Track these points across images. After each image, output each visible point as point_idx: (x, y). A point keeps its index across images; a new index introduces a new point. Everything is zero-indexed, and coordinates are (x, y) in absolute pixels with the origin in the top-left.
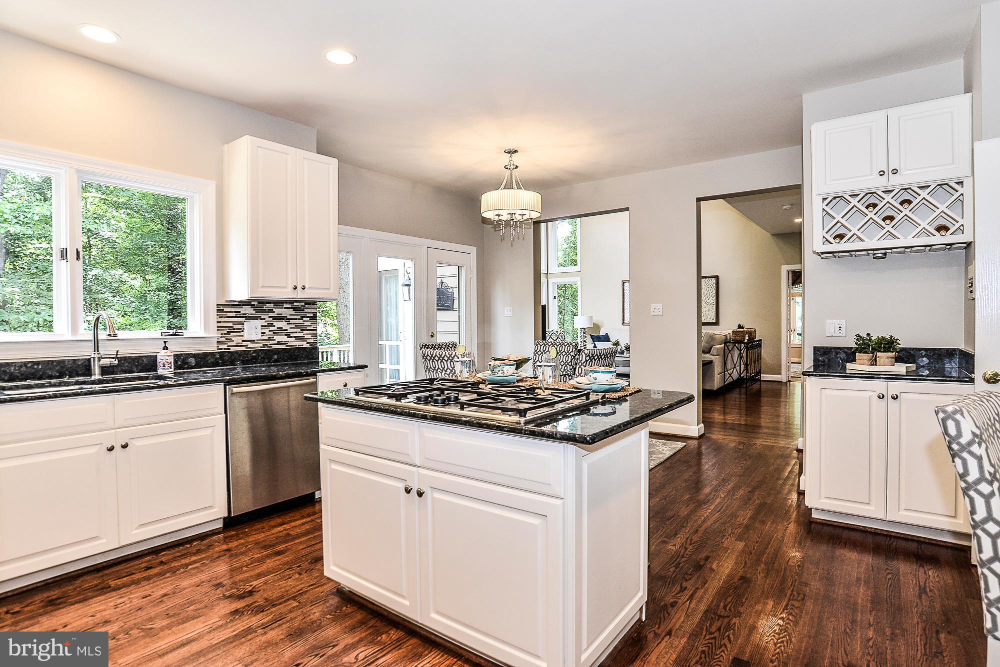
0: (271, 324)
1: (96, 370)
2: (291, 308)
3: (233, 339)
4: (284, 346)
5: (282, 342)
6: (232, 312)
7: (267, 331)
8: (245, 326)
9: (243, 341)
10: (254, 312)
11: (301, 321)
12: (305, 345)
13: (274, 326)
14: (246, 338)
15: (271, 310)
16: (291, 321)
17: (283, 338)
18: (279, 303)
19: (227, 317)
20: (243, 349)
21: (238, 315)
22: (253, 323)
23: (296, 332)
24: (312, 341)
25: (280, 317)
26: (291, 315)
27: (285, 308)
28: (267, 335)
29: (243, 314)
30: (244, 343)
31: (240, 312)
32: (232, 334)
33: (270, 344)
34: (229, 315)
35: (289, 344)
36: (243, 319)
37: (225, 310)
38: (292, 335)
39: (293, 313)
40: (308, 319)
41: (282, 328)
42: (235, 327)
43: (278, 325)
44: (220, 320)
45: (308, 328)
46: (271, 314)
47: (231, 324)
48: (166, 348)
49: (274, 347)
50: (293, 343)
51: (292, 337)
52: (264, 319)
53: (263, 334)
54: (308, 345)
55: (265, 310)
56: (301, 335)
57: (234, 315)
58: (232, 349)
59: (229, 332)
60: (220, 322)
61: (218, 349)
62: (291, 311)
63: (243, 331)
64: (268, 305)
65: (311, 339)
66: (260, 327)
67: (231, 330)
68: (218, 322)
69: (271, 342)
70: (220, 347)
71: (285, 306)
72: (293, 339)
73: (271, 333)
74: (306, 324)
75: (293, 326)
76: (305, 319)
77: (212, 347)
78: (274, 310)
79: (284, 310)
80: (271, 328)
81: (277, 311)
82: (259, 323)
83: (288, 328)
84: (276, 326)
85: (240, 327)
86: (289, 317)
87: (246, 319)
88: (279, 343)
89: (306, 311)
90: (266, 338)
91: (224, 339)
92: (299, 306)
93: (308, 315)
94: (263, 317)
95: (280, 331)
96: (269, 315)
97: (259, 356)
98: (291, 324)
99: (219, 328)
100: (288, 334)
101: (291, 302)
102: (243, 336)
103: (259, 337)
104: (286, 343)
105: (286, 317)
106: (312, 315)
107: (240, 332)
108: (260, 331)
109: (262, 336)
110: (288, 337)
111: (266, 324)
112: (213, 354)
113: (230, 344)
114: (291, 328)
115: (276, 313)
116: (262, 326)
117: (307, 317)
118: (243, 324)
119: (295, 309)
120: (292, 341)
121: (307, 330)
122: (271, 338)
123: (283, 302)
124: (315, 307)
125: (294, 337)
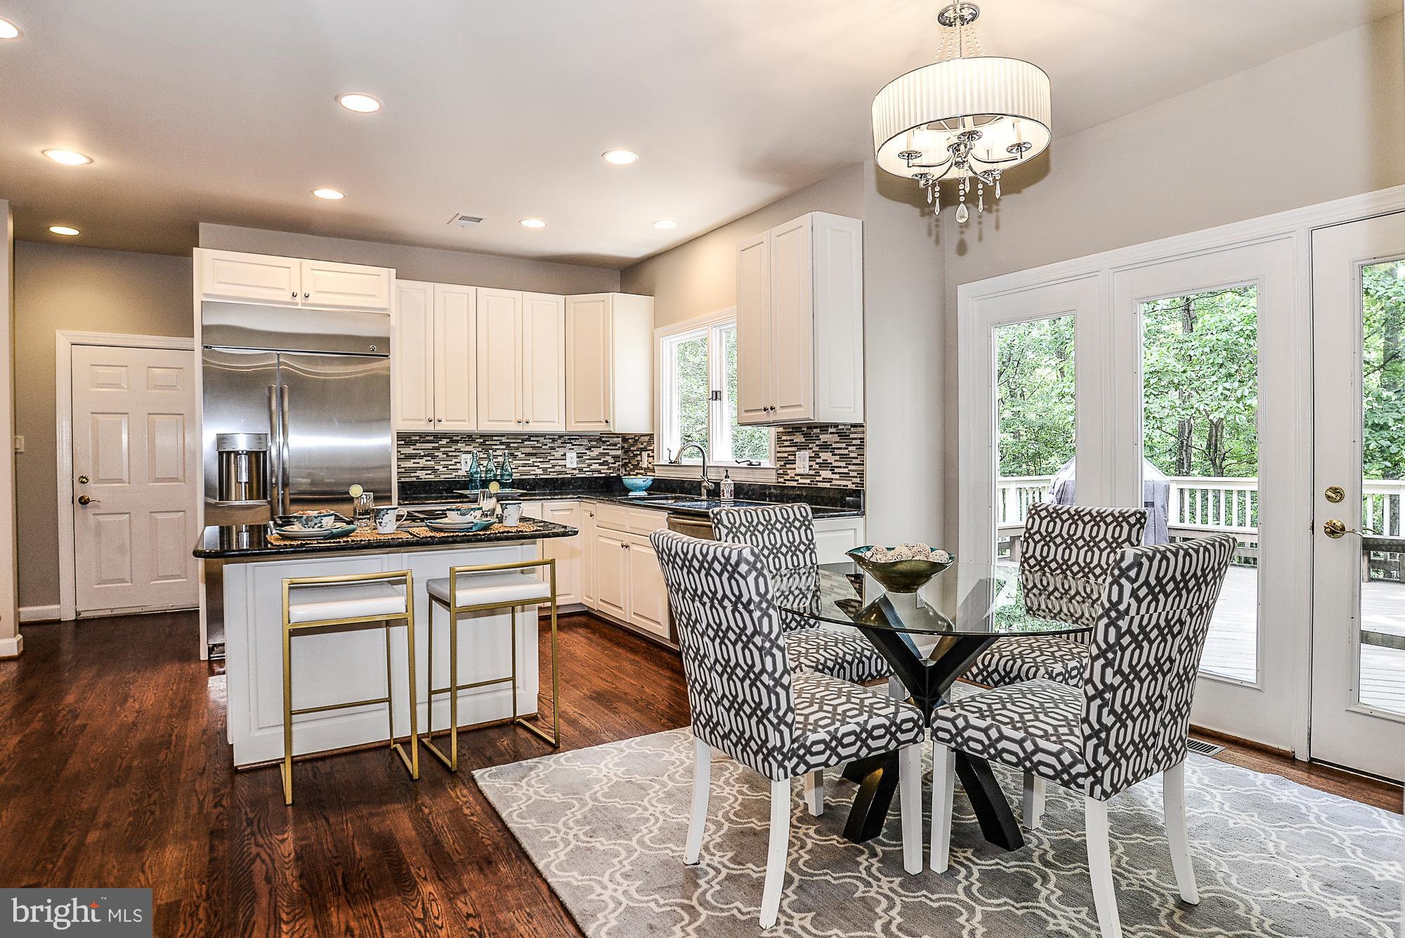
0: (817, 455)
1: (704, 491)
2: (836, 433)
3: (788, 471)
4: (828, 485)
5: (827, 479)
6: (787, 440)
7: (813, 464)
8: (797, 456)
9: (795, 475)
10: (804, 440)
11: (846, 452)
12: (850, 486)
13: (820, 457)
14: (798, 471)
15: (817, 437)
16: (836, 452)
17: (828, 474)
18: (824, 427)
19: (784, 447)
20: (794, 484)
21: (792, 443)
22: (803, 452)
23: (841, 467)
24: (857, 480)
25: (825, 447)
26: (835, 442)
27: (831, 433)
28: (814, 469)
29: (796, 443)
30: (797, 478)
31: (793, 440)
32: (788, 466)
33: (816, 481)
34: (785, 443)
35: (835, 482)
36: (794, 449)
37: (783, 438)
38: (836, 470)
39: (838, 439)
40: (854, 448)
41: (827, 460)
42: (790, 458)
44: (779, 449)
45: (855, 461)
46: (817, 442)
47: (786, 455)
48: (727, 477)
49: (819, 485)
50: (839, 482)
51: (836, 473)
52: (811, 448)
53: (810, 467)
54: (854, 487)
55: (813, 437)
56: (846, 470)
57: (789, 443)
58: (787, 483)
59: (785, 464)
61: (778, 482)
62: (836, 438)
63: (795, 463)
64: (815, 430)
65: (856, 477)
66: (808, 459)
67: (788, 462)
68: (778, 452)
69: (818, 478)
70: (778, 480)
71: (830, 430)
72: (837, 476)
73: (818, 466)
74: (852, 455)
75: (837, 458)
76: (850, 448)
77: (772, 479)
78: (821, 436)
79: (829, 436)
80: (818, 460)
81: (824, 437)
82: (806, 454)
83: (833, 461)
84: (823, 458)
85: (792, 458)
86: (834, 446)
87: (797, 449)
88: (824, 480)
89: (852, 436)
90: (813, 472)
91: (781, 472)
92: (843, 429)
93: (854, 442)
94: (810, 446)
95: (824, 464)
96: (815, 443)
98: (836, 455)
99: (779, 459)
100: (833, 469)
101: (836, 426)
102: (795, 469)
103: (807, 471)
104: (830, 480)
105: (831, 445)
106: (859, 442)
107: (792, 464)
108: (807, 463)
109: (809, 470)
110: (832, 473)
111: (813, 455)
112: (772, 487)
113: (786, 477)
114: (835, 461)
115: (822, 440)
116: (809, 457)
117: (853, 445)
118: (795, 455)
119: (840, 434)
120: (836, 479)
121: (853, 464)
122: (817, 474)
123: (828, 427)
124: (860, 429)
125: (839, 473)
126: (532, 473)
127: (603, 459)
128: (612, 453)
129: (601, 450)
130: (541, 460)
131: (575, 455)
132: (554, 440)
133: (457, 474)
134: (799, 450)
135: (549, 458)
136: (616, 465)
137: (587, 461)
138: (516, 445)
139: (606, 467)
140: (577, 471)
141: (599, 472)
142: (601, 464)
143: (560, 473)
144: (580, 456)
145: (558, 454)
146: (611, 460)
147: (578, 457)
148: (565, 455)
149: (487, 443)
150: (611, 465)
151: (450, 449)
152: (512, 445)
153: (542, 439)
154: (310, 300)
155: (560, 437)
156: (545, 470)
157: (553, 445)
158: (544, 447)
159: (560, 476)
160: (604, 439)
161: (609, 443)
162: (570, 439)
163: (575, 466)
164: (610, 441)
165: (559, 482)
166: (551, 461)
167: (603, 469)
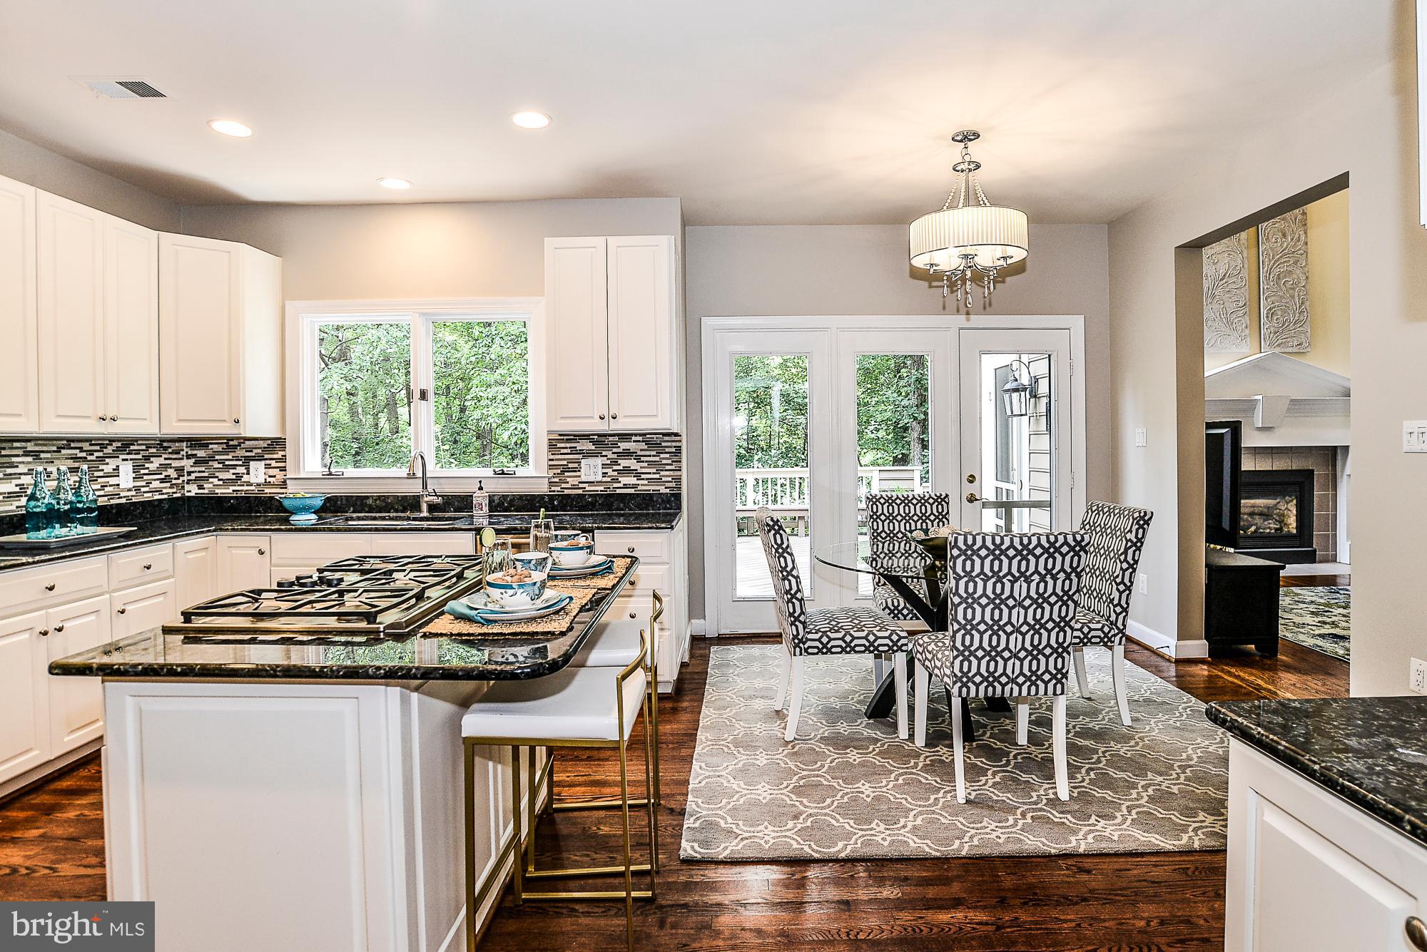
0: (616, 463)
1: (424, 507)
2: (643, 441)
3: (568, 479)
4: (632, 491)
5: (630, 485)
6: (566, 448)
7: (609, 471)
8: (582, 464)
9: (580, 482)
10: (593, 447)
11: (657, 459)
12: (663, 490)
13: (619, 465)
14: (583, 479)
15: (615, 445)
16: (642, 459)
17: (631, 480)
18: (625, 437)
19: (561, 454)
20: (580, 492)
21: (574, 451)
22: (591, 461)
23: (650, 473)
24: (673, 485)
25: (627, 454)
26: (641, 450)
27: (634, 441)
28: (610, 476)
29: (580, 450)
30: (581, 485)
31: (576, 447)
32: (566, 474)
33: (614, 488)
34: (563, 451)
35: (640, 488)
36: (579, 456)
37: (559, 445)
38: (643, 476)
39: (646, 447)
40: (668, 456)
41: (630, 467)
42: (570, 465)
43: (624, 463)
44: (552, 457)
45: (668, 467)
46: (615, 450)
47: (565, 463)
48: (481, 488)
49: (618, 491)
50: (644, 487)
51: (643, 479)
52: (606, 456)
53: (605, 474)
54: (668, 491)
55: (608, 444)
56: (657, 476)
57: (569, 451)
58: (566, 492)
59: (563, 472)
60: (553, 460)
61: (549, 492)
62: (643, 446)
63: (579, 471)
64: (611, 438)
65: (672, 482)
66: (600, 466)
67: (565, 469)
68: (550, 460)
69: (615, 485)
70: (553, 489)
71: (634, 438)
72: (646, 482)
73: (616, 473)
74: (664, 462)
75: (646, 464)
76: (662, 456)
77: (542, 488)
78: (619, 444)
79: (632, 444)
80: (615, 468)
81: (623, 446)
82: (599, 461)
83: (638, 468)
84: (622, 465)
85: (576, 465)
86: (639, 453)
88: (626, 486)
89: (663, 444)
90: (609, 479)
91: (557, 480)
92: (653, 438)
93: (667, 450)
94: (604, 453)
95: (627, 471)
96: (612, 450)
97: (597, 501)
98: (643, 462)
99: (551, 467)
100: (638, 475)
101: (643, 434)
102: (580, 476)
103: (599, 478)
104: (634, 486)
105: (636, 453)
106: (674, 450)
107: (576, 471)
108: (600, 471)
109: (603, 477)
110: (638, 479)
111: (609, 462)
112: (542, 497)
113: (564, 485)
114: (642, 467)
115: (622, 448)
116: (603, 465)
117: (667, 453)
118: (580, 462)
119: (648, 442)
120: (643, 485)
121: (666, 470)
122: (615, 480)
123: (632, 435)
124: (678, 438)
125: (647, 479)
127: (164, 474)
128: (176, 464)
129: (162, 461)
131: (129, 466)
132: (103, 447)
134: (584, 457)
136: (180, 481)
137: (145, 477)
138: (49, 455)
139: (168, 485)
140: (134, 493)
141: (160, 491)
142: (162, 481)
143: (112, 496)
144: (136, 469)
145: (109, 466)
146: (173, 474)
147: (134, 472)
148: (117, 469)
150: (174, 482)
152: (42, 455)
153: (86, 446)
155: (112, 441)
157: (100, 454)
158: (90, 458)
159: (113, 502)
160: (165, 444)
161: (170, 450)
162: (125, 445)
163: (131, 484)
164: (170, 447)
165: (114, 511)
166: (100, 480)
167: (165, 488)
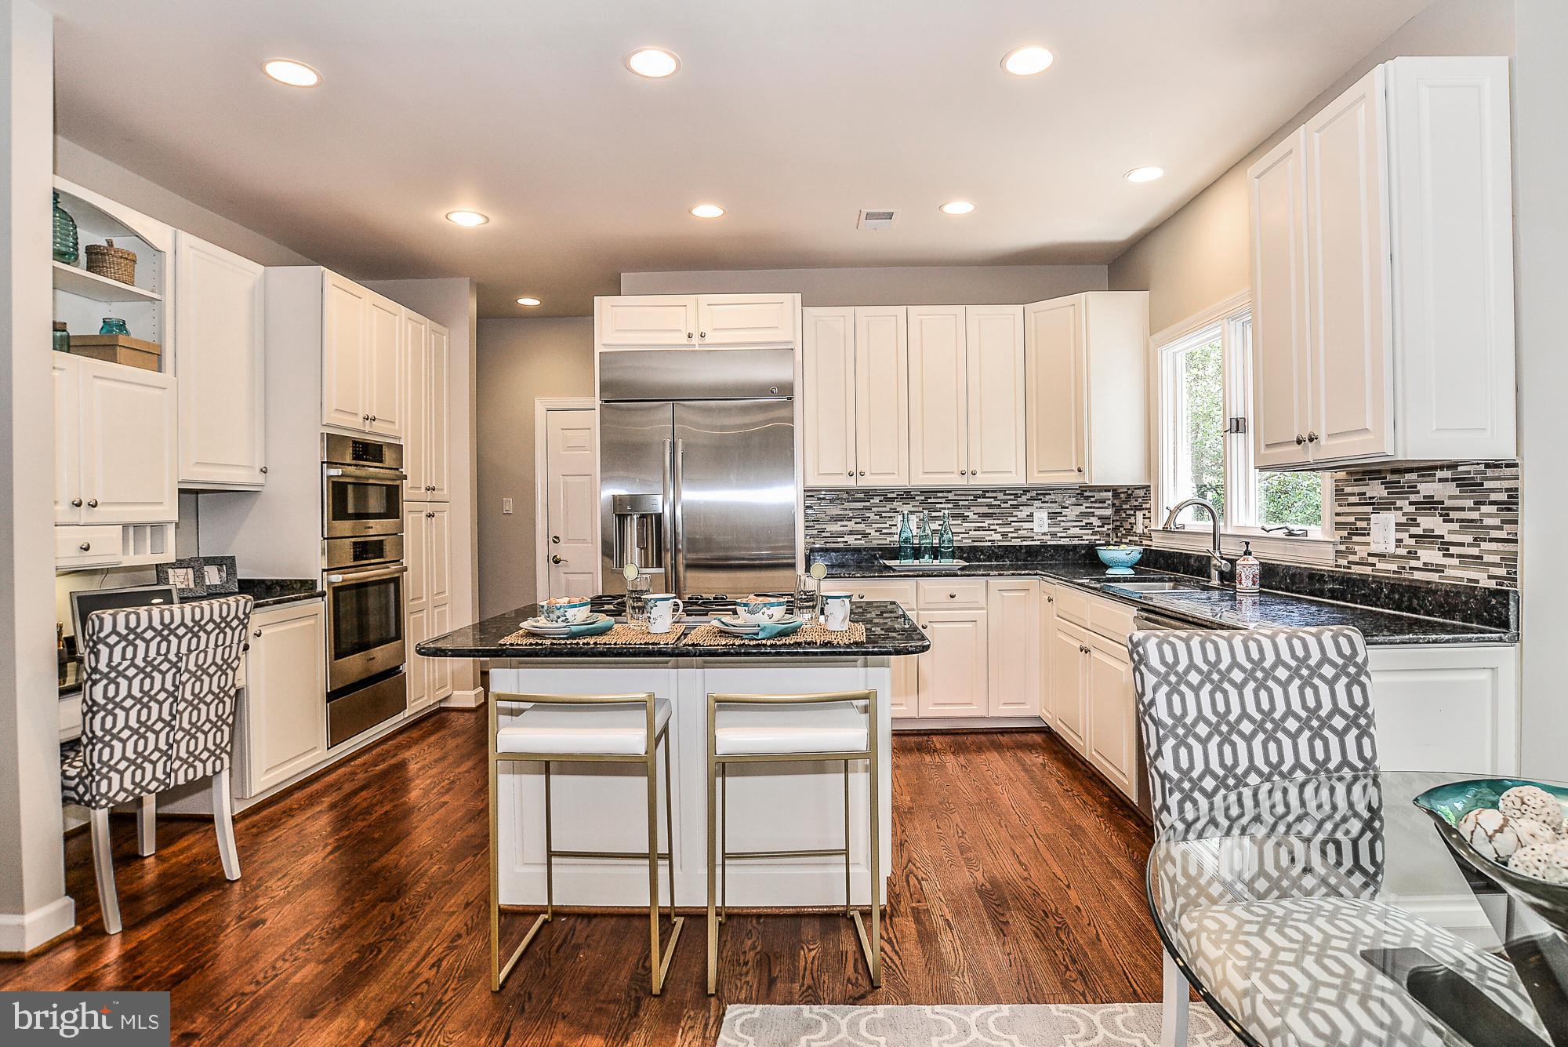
0: (1413, 523)
1: (1215, 574)
2: (1453, 480)
3: (1357, 548)
4: (1434, 577)
5: (1432, 565)
6: (1355, 494)
7: (1404, 536)
8: (1372, 522)
9: (1369, 555)
10: (1386, 493)
11: (1476, 515)
12: (1484, 581)
13: (1419, 525)
14: (1374, 548)
15: (1413, 487)
16: (1452, 514)
17: (1435, 556)
18: (1427, 470)
19: (1349, 505)
20: (1368, 570)
21: (1363, 499)
22: (1384, 515)
23: (1464, 544)
24: (1501, 571)
25: (1429, 505)
26: (1451, 497)
27: (1441, 480)
28: (1405, 546)
29: (1370, 498)
30: (1371, 560)
31: (1364, 494)
32: (1355, 539)
33: (1411, 568)
34: (1350, 499)
35: (1448, 572)
36: (1369, 509)
37: (1346, 490)
38: (1453, 550)
39: (1457, 492)
40: (1494, 508)
41: (1433, 531)
42: (1358, 524)
43: (1425, 522)
44: (1338, 509)
45: (1495, 534)
46: (1413, 498)
47: (1352, 519)
48: (1247, 552)
49: (1415, 576)
50: (1458, 574)
51: (1452, 556)
52: (1401, 509)
53: (1399, 542)
54: (1492, 583)
55: (1403, 487)
56: (1476, 551)
57: (1357, 499)
58: (1353, 569)
59: (1350, 535)
61: (1337, 566)
62: (1452, 489)
63: (1368, 534)
64: (1408, 476)
65: (1499, 565)
66: (1393, 527)
67: (1355, 532)
68: (1338, 514)
69: (1413, 563)
70: (1338, 562)
71: (1439, 474)
72: (1455, 561)
73: (1414, 541)
74: (1490, 521)
75: (1456, 526)
76: (1485, 509)
77: (1326, 560)
78: (1419, 486)
79: (1437, 486)
80: (1414, 530)
81: (1426, 489)
82: (1391, 518)
83: (1446, 532)
84: (1424, 526)
85: (1364, 524)
86: (1448, 503)
87: (1374, 509)
88: (1426, 568)
89: (1489, 484)
90: (1404, 552)
91: (1343, 548)
92: (1469, 472)
93: (1495, 497)
94: (1399, 503)
95: (1427, 538)
96: (1408, 498)
97: (1389, 590)
98: (1453, 520)
99: (1339, 526)
100: (1445, 548)
101: (1453, 466)
102: (1368, 544)
103: (1391, 548)
104: (1439, 568)
105: (1442, 503)
106: (1506, 496)
107: (1364, 535)
108: (1393, 535)
109: (1397, 547)
110: (1444, 555)
111: (1404, 520)
112: (1321, 574)
113: (1351, 558)
114: (1450, 532)
115: (1422, 494)
116: (1397, 524)
117: (1493, 503)
118: (1369, 519)
119: (1464, 483)
120: (1454, 567)
121: (1493, 540)
122: (1412, 554)
123: (1435, 468)
124: (1507, 472)
125: (1460, 556)
126: (987, 538)
127: (1085, 521)
128: (1098, 512)
129: (1083, 509)
130: (1000, 522)
131: (1045, 515)
132: (1017, 496)
133: (892, 539)
134: (1377, 510)
135: (1010, 519)
136: (1105, 529)
137: (1063, 524)
138: (966, 503)
139: (1090, 532)
140: (1049, 537)
141: (1080, 537)
142: (1082, 528)
143: (1024, 538)
144: (1053, 516)
145: (1023, 513)
146: (1095, 522)
147: (1050, 518)
148: (1032, 515)
149: (930, 501)
150: (1097, 529)
151: (884, 509)
152: (961, 503)
153: (1001, 496)
154: (707, 340)
155: (1026, 491)
156: (1004, 535)
157: (1015, 503)
158: (1003, 505)
159: (1025, 543)
160: (1086, 494)
161: (1093, 499)
162: (1040, 494)
163: (1046, 529)
164: (1094, 497)
165: (1023, 551)
166: (1013, 524)
167: (1085, 534)
